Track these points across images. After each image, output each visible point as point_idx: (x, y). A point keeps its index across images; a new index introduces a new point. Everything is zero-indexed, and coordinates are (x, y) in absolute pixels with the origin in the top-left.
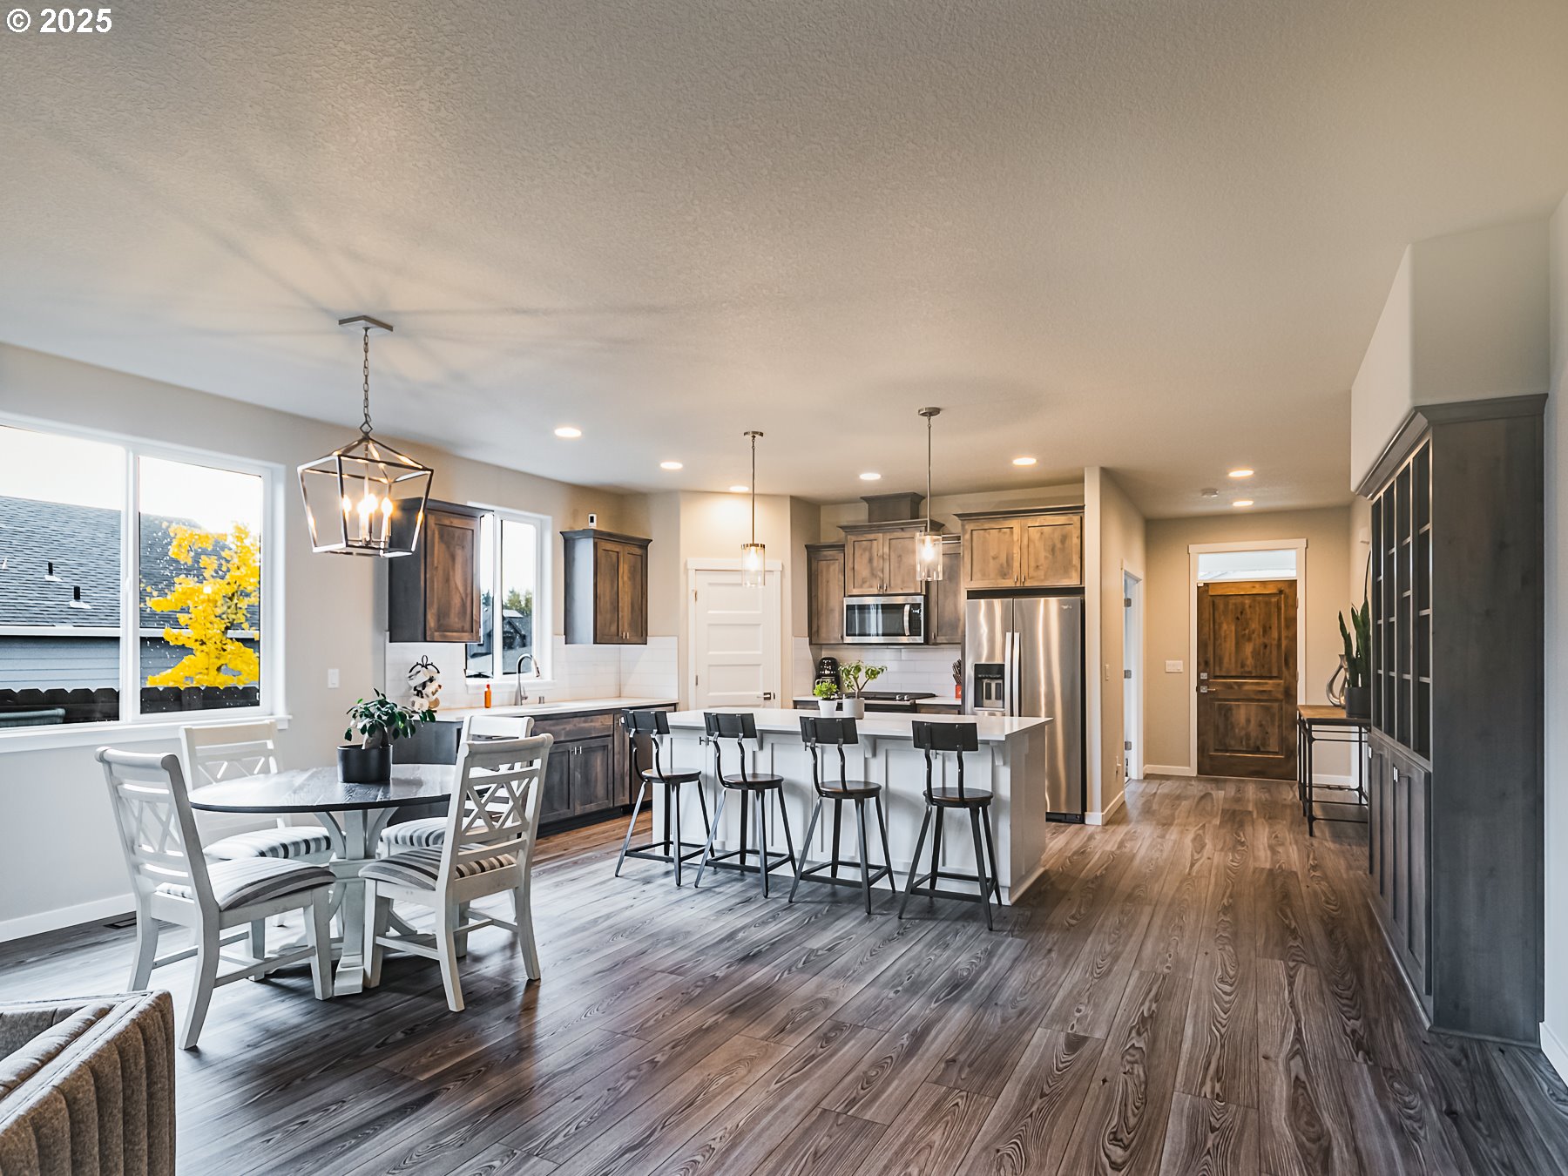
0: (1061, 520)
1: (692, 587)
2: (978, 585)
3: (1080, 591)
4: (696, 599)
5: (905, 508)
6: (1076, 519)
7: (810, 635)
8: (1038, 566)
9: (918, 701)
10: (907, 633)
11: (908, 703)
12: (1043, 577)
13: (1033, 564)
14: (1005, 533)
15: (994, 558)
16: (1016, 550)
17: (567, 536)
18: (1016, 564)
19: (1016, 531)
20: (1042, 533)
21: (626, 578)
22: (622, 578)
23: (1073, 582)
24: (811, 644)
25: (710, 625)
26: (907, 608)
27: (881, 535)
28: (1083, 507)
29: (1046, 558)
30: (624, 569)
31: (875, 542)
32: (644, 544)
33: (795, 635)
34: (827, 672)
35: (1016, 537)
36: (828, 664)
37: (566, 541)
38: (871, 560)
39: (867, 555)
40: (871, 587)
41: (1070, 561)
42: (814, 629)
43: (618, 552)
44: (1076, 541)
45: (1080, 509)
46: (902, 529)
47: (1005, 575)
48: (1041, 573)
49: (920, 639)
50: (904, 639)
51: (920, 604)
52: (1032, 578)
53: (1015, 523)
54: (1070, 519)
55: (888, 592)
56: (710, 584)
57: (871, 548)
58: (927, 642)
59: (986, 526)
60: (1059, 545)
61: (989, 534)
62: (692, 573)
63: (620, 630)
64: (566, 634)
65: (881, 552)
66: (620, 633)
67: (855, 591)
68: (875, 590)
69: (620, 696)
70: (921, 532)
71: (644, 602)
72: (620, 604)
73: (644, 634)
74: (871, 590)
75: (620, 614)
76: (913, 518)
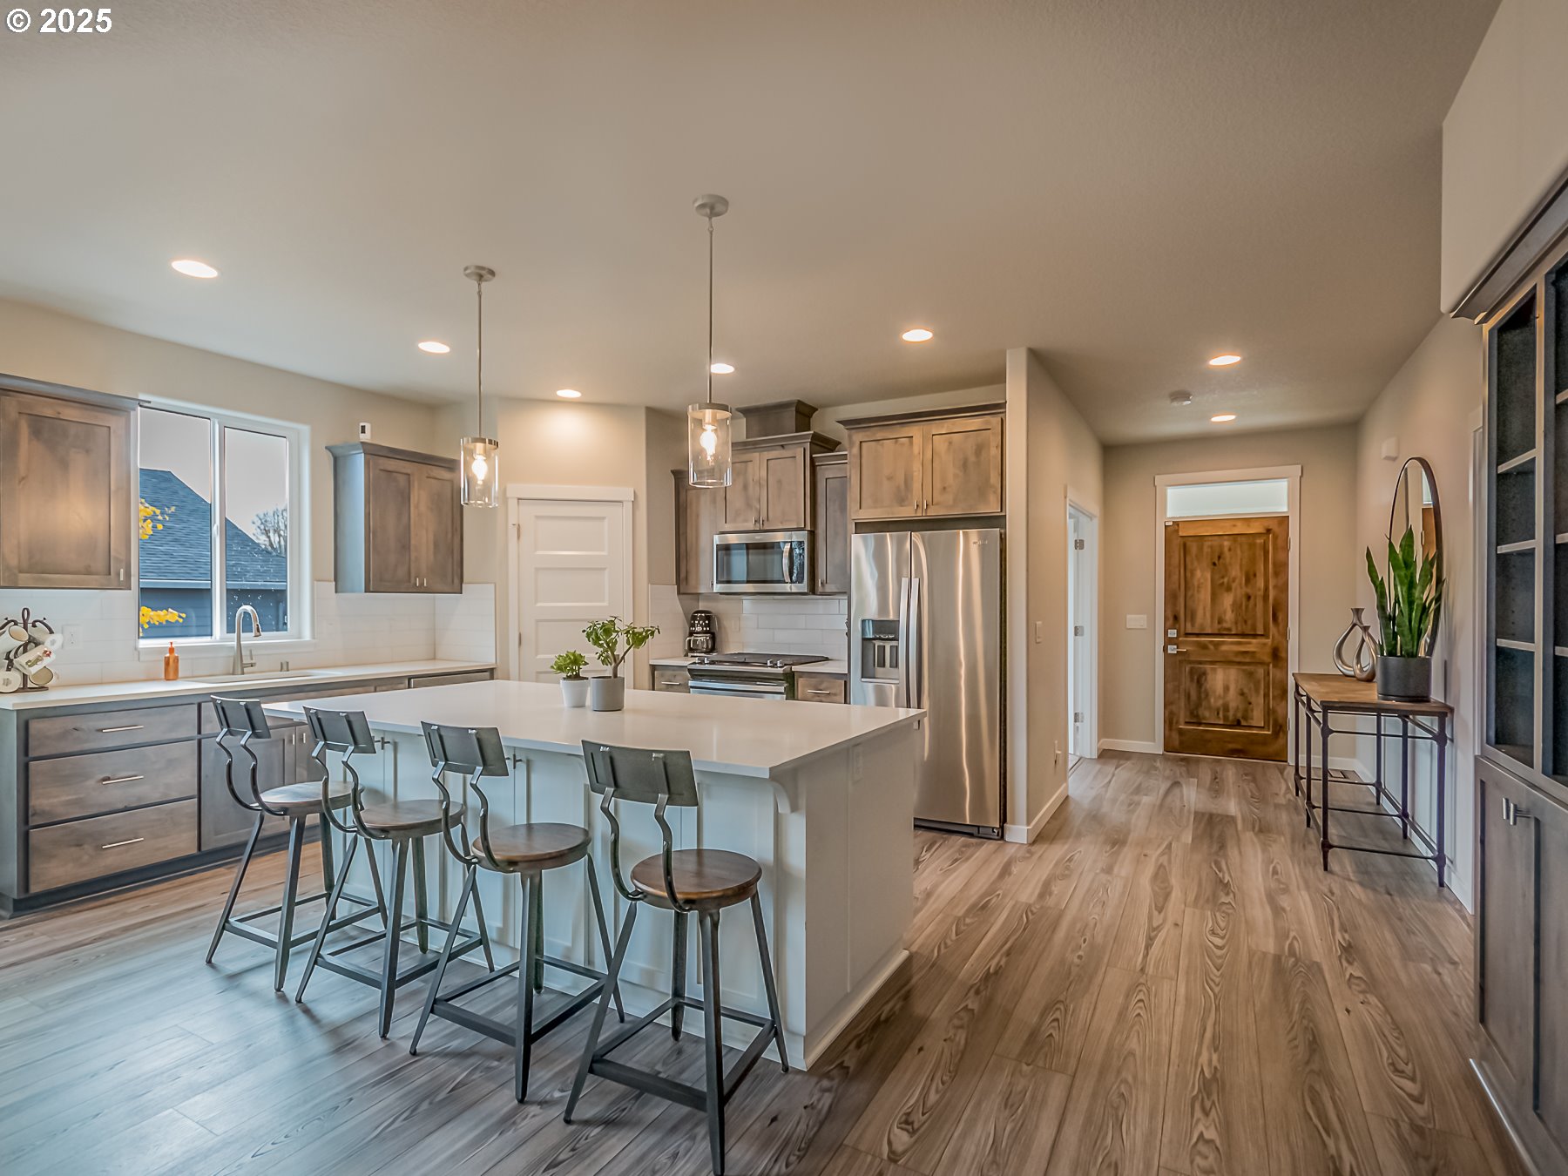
0: (975, 423)
1: (512, 520)
2: (867, 515)
3: (997, 521)
4: (519, 537)
5: (790, 418)
6: (995, 420)
7: (678, 583)
8: (944, 488)
9: (794, 668)
10: (788, 580)
11: (780, 671)
12: (951, 502)
13: (938, 486)
14: (903, 444)
15: (890, 478)
16: (917, 467)
17: (339, 452)
18: (916, 486)
19: (917, 440)
20: (950, 443)
21: (423, 508)
22: (417, 507)
23: (992, 508)
24: (679, 593)
25: (538, 569)
26: (787, 547)
27: (757, 454)
28: (1003, 406)
29: (956, 476)
30: (420, 498)
31: (753, 463)
33: (652, 581)
34: (699, 629)
35: (916, 449)
36: (701, 619)
37: (336, 459)
38: (745, 487)
39: (741, 481)
40: (746, 521)
41: (988, 479)
42: (683, 575)
43: (409, 475)
44: (995, 452)
45: (998, 408)
46: (782, 446)
47: (903, 500)
48: (949, 498)
49: (803, 587)
50: (788, 587)
51: (803, 542)
52: (937, 504)
53: (916, 431)
54: (987, 423)
56: (539, 517)
57: (746, 470)
58: (813, 589)
59: (879, 436)
60: (972, 459)
61: (882, 445)
62: (512, 503)
63: (413, 575)
64: (336, 580)
65: (756, 478)
66: (413, 580)
67: (727, 527)
68: (750, 526)
69: (434, 659)
70: (804, 449)
71: (457, 540)
72: (413, 542)
73: (457, 581)
74: (746, 524)
75: (413, 555)
76: (796, 432)
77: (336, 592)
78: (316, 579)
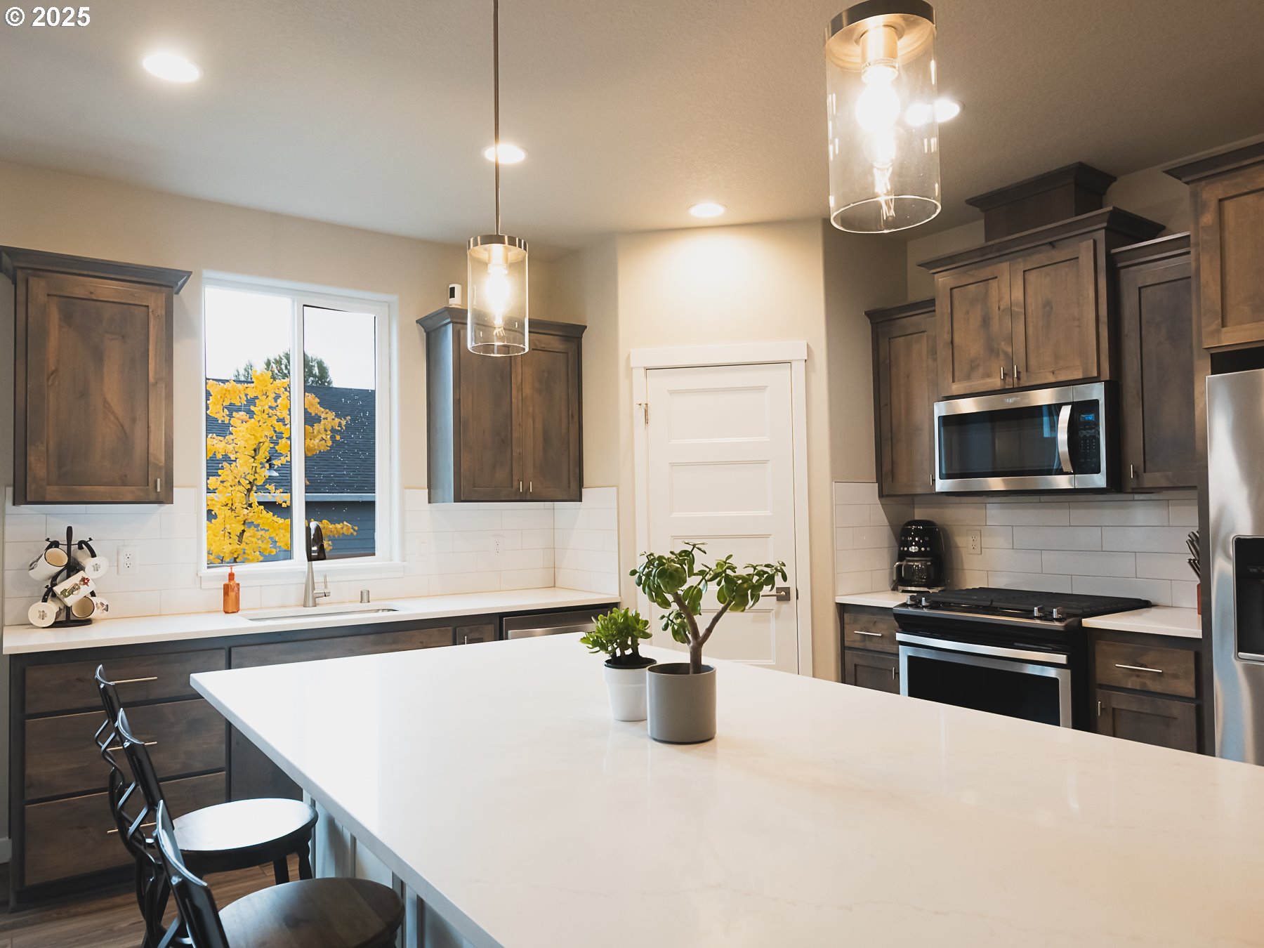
1: (639, 397)
2: (1238, 337)
4: (646, 421)
5: (1062, 195)
7: (880, 479)
9: (1089, 622)
10: (1067, 467)
11: (1061, 626)
21: (528, 391)
22: (520, 389)
24: (881, 495)
25: (672, 465)
26: (1065, 413)
31: (994, 284)
32: (575, 334)
33: (837, 477)
34: (913, 549)
36: (917, 533)
37: (428, 334)
38: (986, 322)
39: (977, 313)
40: (988, 375)
42: (887, 466)
46: (1052, 244)
49: (1099, 480)
50: (1062, 482)
51: (1097, 402)
55: (1024, 383)
56: (672, 392)
57: (986, 293)
58: (1117, 484)
62: (638, 375)
63: (515, 478)
64: (429, 487)
65: (1004, 302)
66: (515, 484)
67: (956, 388)
68: (996, 382)
69: (554, 587)
70: (1095, 242)
71: (573, 430)
72: (515, 435)
73: (574, 485)
74: (989, 380)
75: (516, 451)
76: (1076, 215)
77: (429, 502)
78: (406, 486)
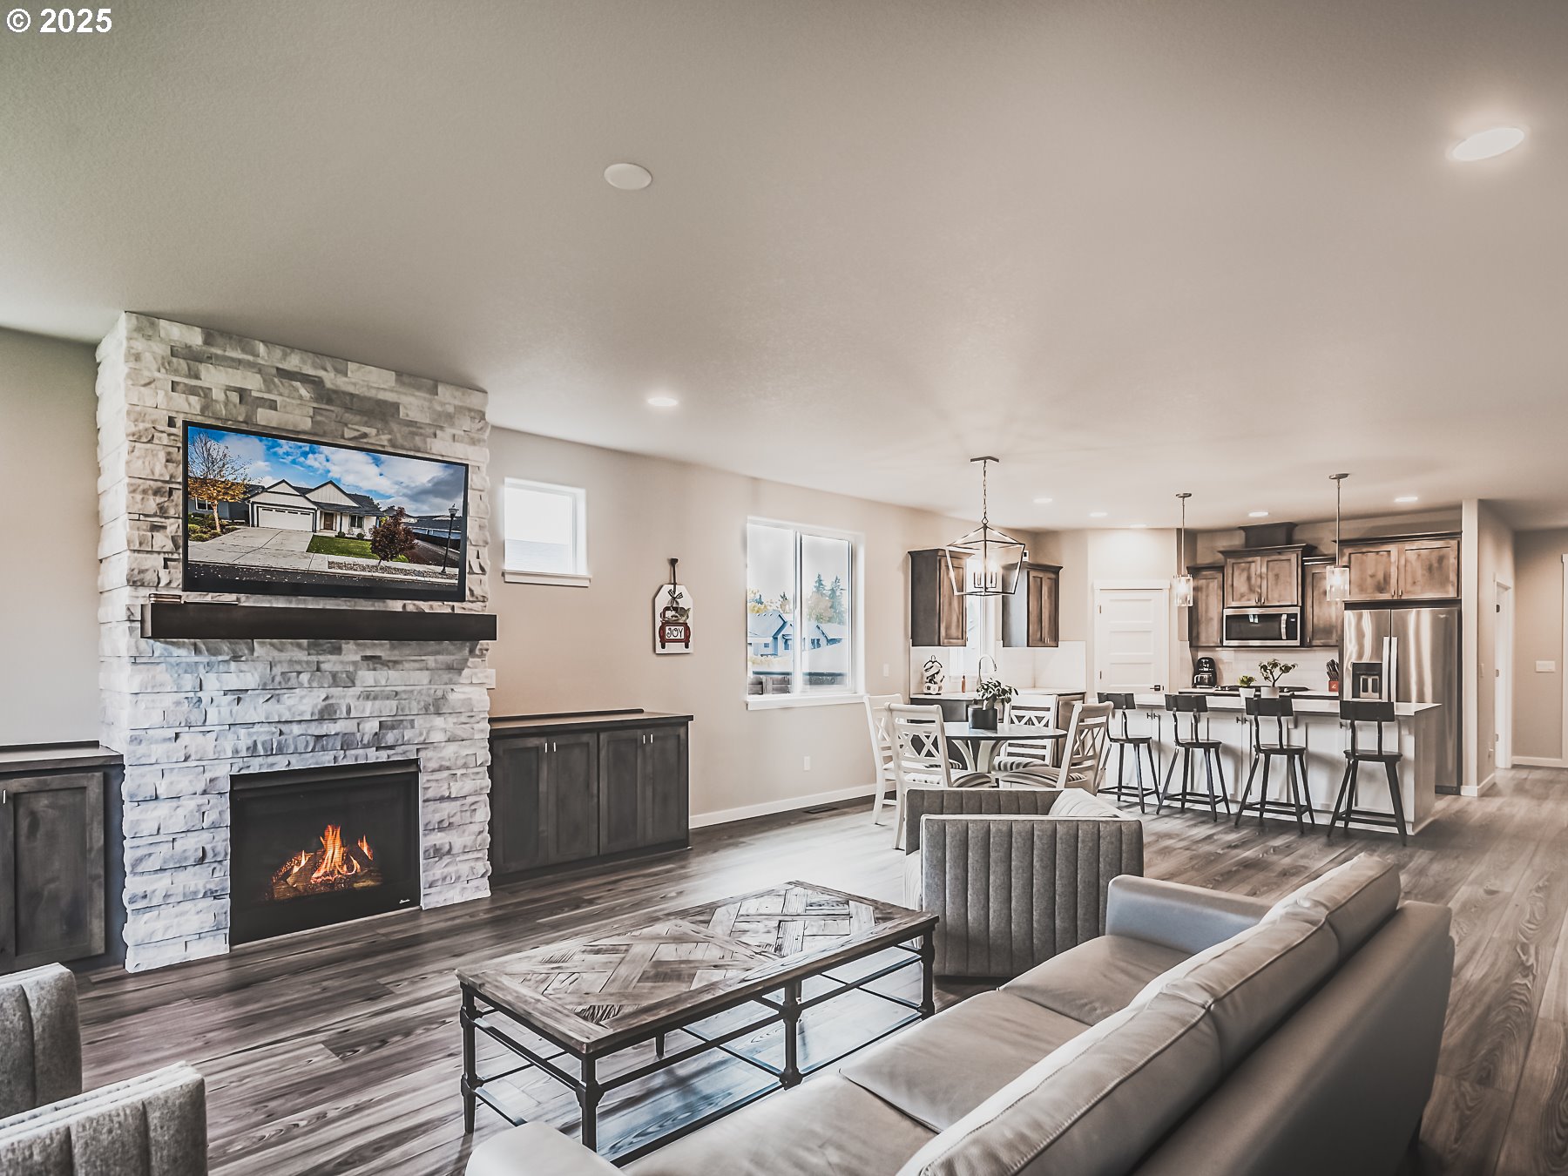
0: (1438, 544)
1: (1097, 602)
2: (1356, 598)
3: (1456, 602)
4: (1100, 612)
5: (1279, 535)
6: (1454, 543)
7: (1190, 639)
8: (1414, 583)
10: (1284, 637)
12: (1420, 591)
13: (1410, 580)
14: (1382, 555)
15: (1372, 576)
16: (1393, 570)
18: (1393, 581)
19: (1394, 553)
20: (1419, 555)
23: (1452, 594)
24: (1190, 646)
25: (1108, 632)
26: (1284, 617)
27: (1259, 558)
28: (1460, 533)
29: (1423, 575)
30: (1045, 591)
31: (1253, 565)
32: (1056, 570)
34: (1202, 670)
35: (1393, 559)
36: (1206, 663)
38: (1249, 578)
39: (1245, 575)
40: (1249, 600)
42: (1194, 634)
43: (1041, 578)
44: (1453, 561)
45: (1457, 535)
46: (1279, 553)
47: (1383, 589)
48: (1419, 588)
49: (1297, 643)
50: (1283, 643)
51: (1297, 614)
52: (1408, 592)
53: (1392, 547)
54: (1448, 543)
55: (1266, 605)
56: (1111, 600)
57: (1249, 568)
58: (1302, 645)
59: (1364, 550)
60: (1436, 565)
61: (1367, 556)
62: (1097, 592)
64: (1003, 640)
65: (1258, 572)
66: (1043, 639)
67: (1234, 604)
68: (1254, 603)
69: (1035, 687)
70: (1296, 555)
72: (1043, 617)
73: (1055, 640)
74: (1249, 602)
75: (1043, 626)
76: (1288, 544)
77: (1003, 647)
